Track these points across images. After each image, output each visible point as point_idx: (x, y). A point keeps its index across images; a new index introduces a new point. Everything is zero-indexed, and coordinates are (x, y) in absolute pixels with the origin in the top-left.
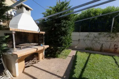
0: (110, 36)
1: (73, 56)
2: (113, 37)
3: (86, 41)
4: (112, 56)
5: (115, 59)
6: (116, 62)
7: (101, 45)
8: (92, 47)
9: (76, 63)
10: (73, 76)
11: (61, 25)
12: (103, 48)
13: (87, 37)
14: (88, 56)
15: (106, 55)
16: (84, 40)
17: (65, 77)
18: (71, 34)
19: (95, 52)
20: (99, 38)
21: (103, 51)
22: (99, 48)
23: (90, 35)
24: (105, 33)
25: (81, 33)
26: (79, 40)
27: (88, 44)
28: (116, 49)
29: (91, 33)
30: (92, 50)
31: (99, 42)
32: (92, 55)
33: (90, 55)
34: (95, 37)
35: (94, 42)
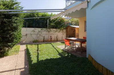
0: (48, 31)
1: (25, 49)
2: (49, 32)
3: (32, 35)
4: (51, 43)
5: (52, 45)
6: (53, 46)
7: (43, 37)
8: (38, 40)
9: (30, 54)
10: (32, 63)
11: (12, 20)
12: (45, 39)
13: (33, 32)
14: (37, 47)
15: (47, 44)
16: (31, 35)
17: (26, 66)
18: (21, 29)
19: (40, 43)
20: (41, 32)
21: (45, 41)
22: (42, 40)
23: (35, 30)
24: (45, 29)
25: (28, 29)
26: (26, 35)
27: (34, 37)
28: (51, 39)
29: (36, 28)
30: (38, 42)
31: (42, 35)
32: (39, 46)
33: (38, 46)
34: (39, 32)
35: (38, 35)
